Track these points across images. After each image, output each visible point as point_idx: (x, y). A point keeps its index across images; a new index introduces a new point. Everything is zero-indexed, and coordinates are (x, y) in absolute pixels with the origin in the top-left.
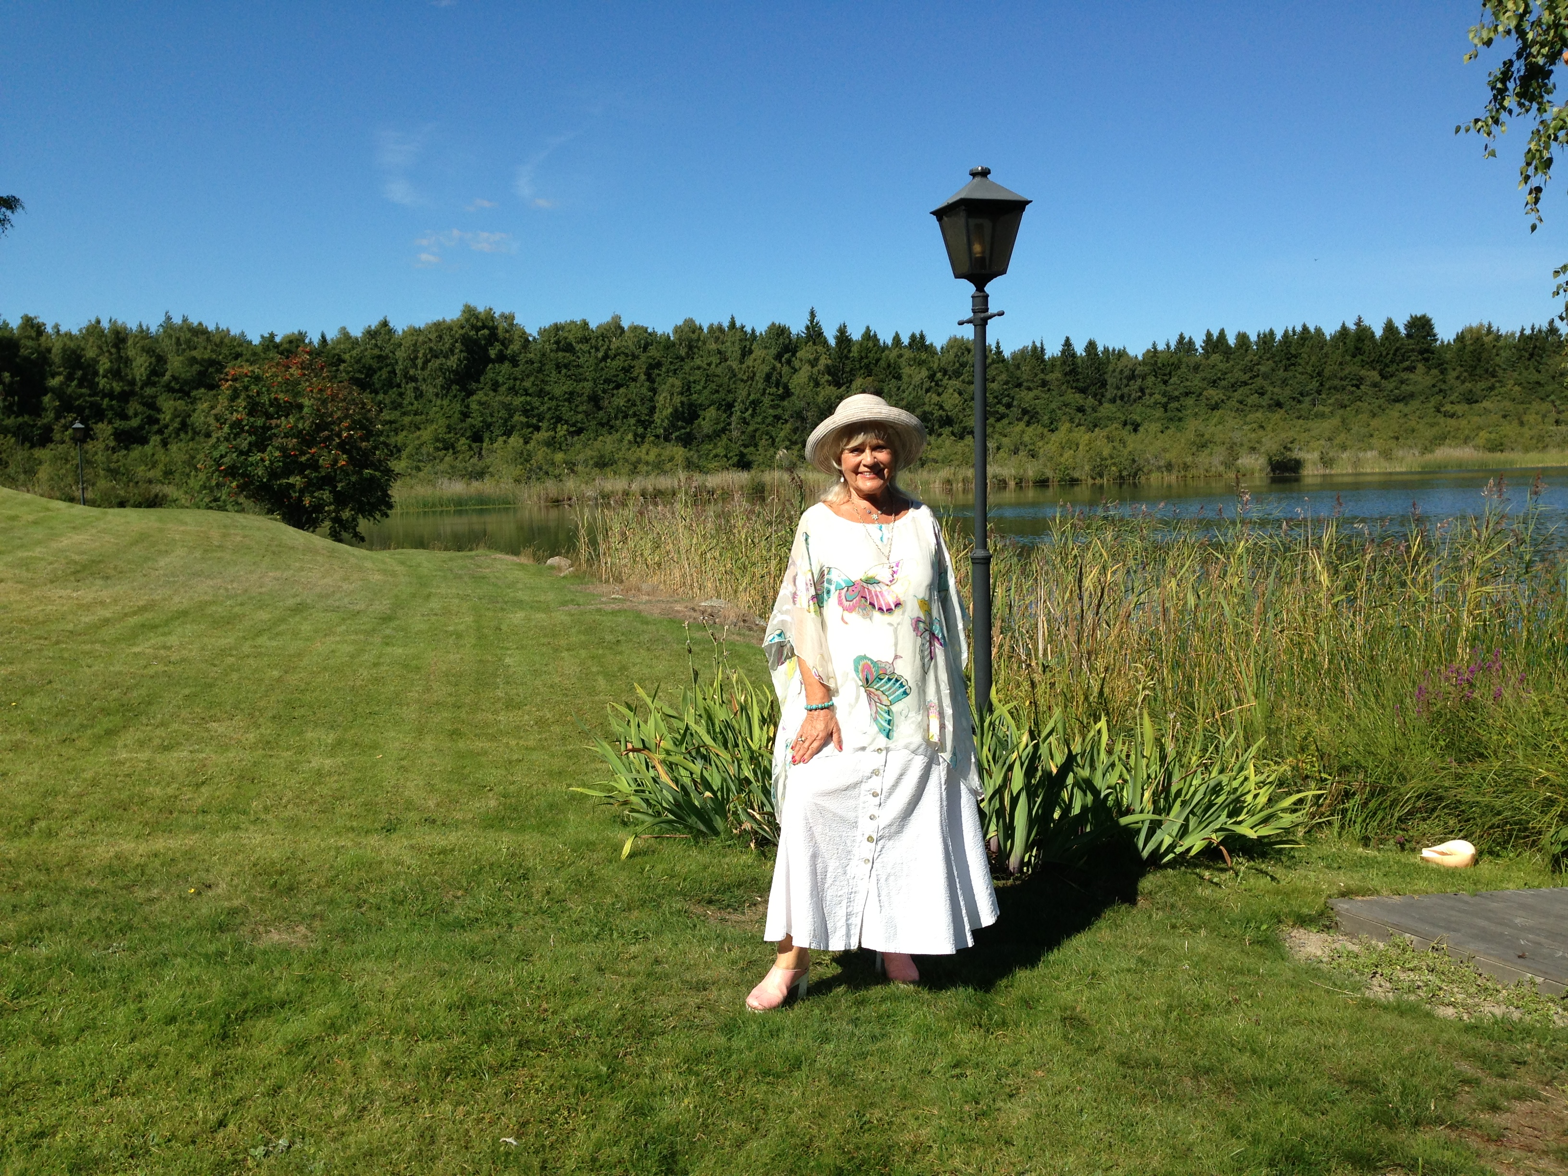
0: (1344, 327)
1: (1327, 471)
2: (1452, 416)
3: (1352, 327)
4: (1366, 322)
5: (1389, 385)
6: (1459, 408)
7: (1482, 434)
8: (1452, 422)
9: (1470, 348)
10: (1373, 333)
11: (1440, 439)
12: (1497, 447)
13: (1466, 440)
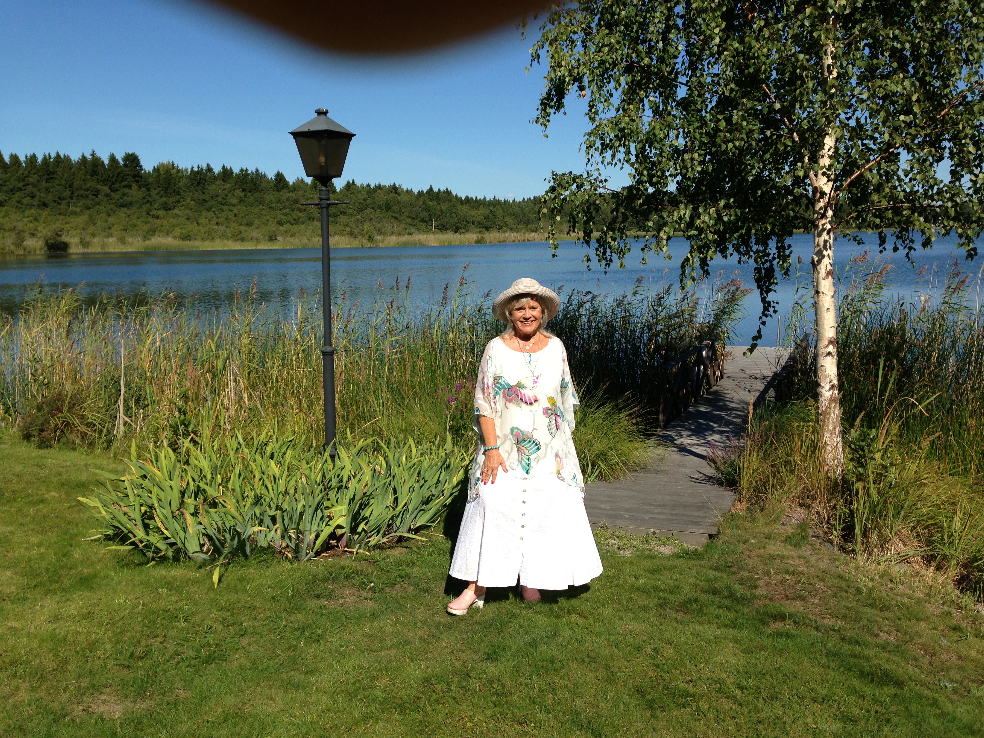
0: (84, 157)
1: (86, 250)
2: (158, 217)
3: (89, 157)
4: (98, 154)
5: (116, 196)
6: (161, 213)
7: (176, 229)
8: (158, 222)
9: (163, 176)
10: (103, 162)
11: (152, 232)
12: (186, 237)
13: (168, 233)
